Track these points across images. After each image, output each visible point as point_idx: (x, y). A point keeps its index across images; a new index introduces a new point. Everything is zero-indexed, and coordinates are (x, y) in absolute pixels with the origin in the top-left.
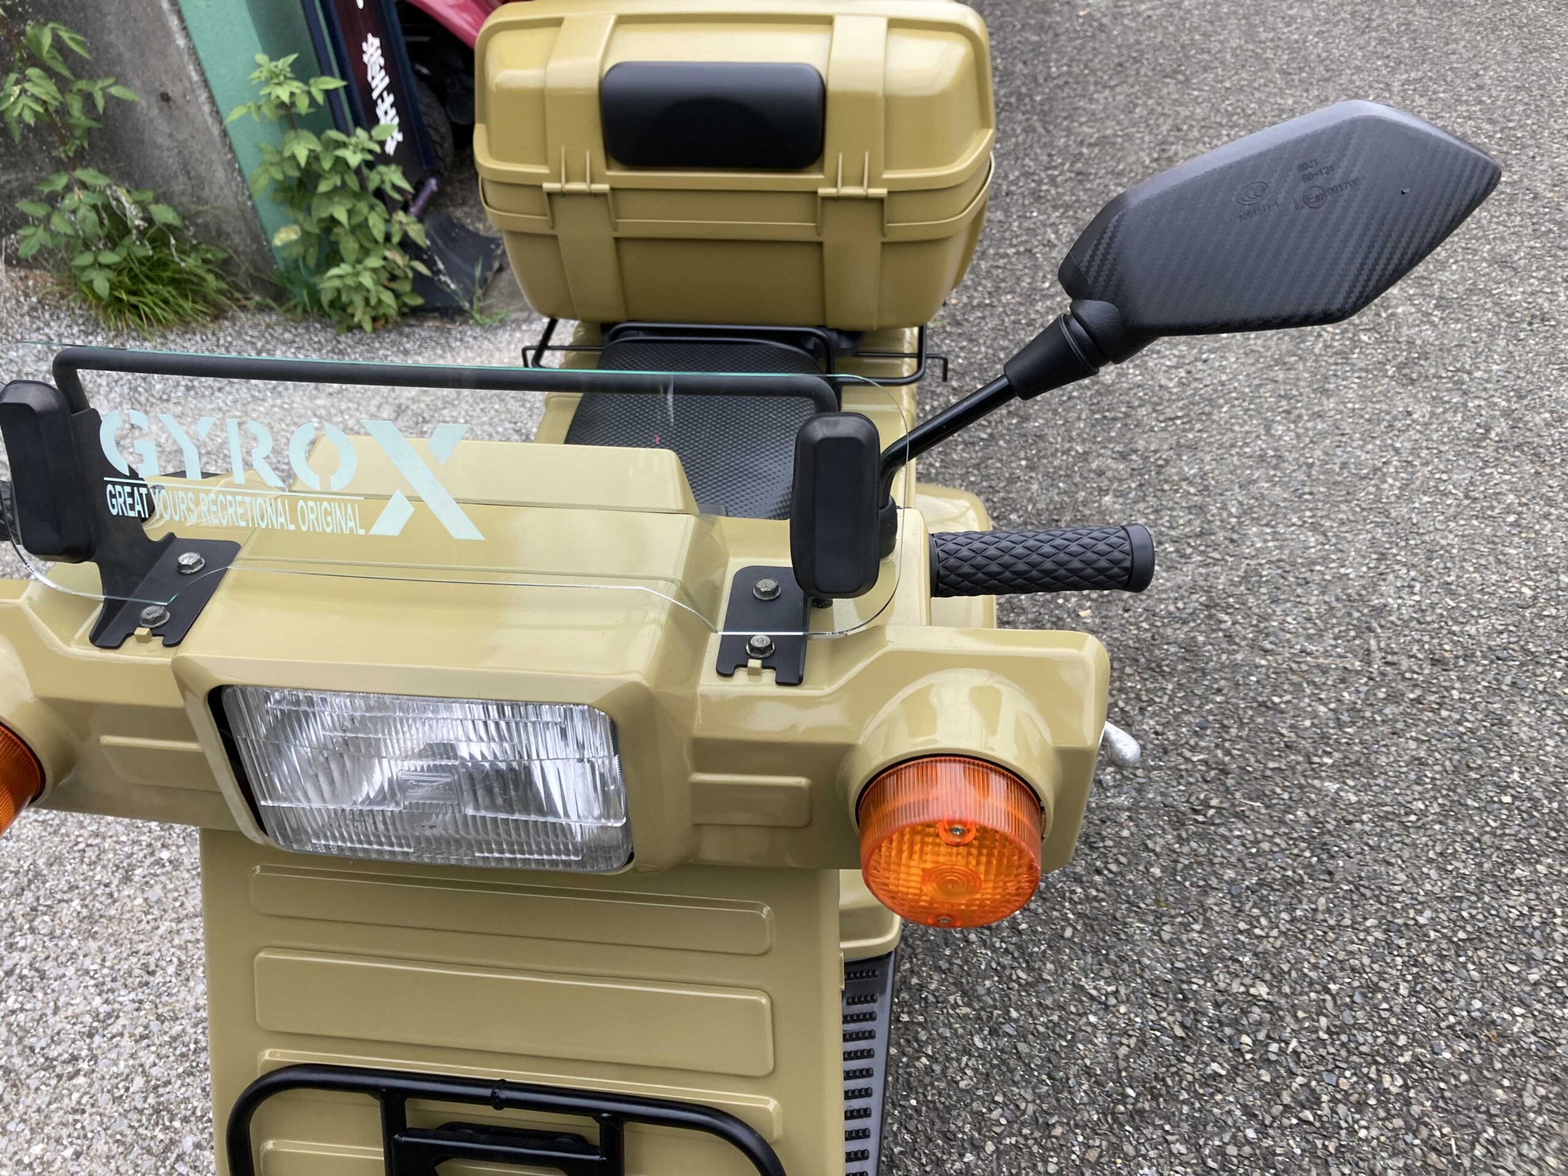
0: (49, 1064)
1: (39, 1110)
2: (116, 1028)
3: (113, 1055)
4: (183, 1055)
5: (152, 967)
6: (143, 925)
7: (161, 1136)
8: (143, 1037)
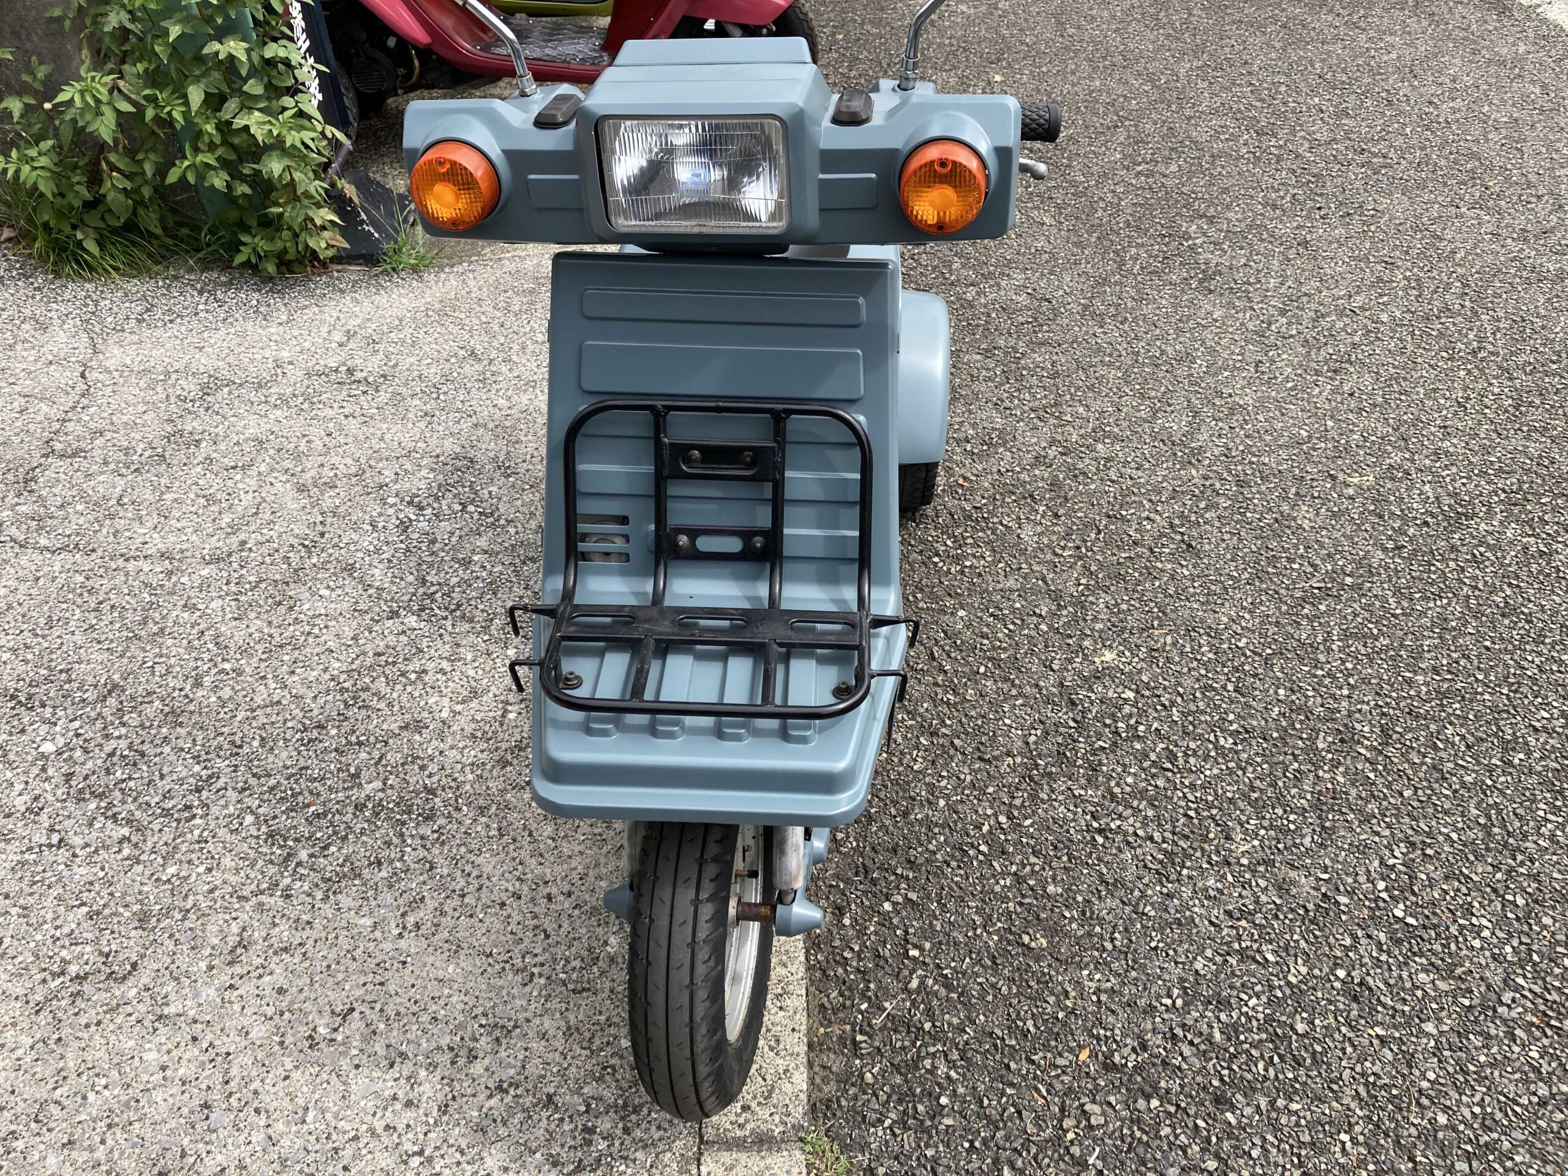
0: (166, 813)
1: (166, 844)
2: (220, 784)
3: (222, 802)
4: (282, 798)
5: (239, 743)
6: (222, 715)
7: (279, 852)
8: (244, 790)
